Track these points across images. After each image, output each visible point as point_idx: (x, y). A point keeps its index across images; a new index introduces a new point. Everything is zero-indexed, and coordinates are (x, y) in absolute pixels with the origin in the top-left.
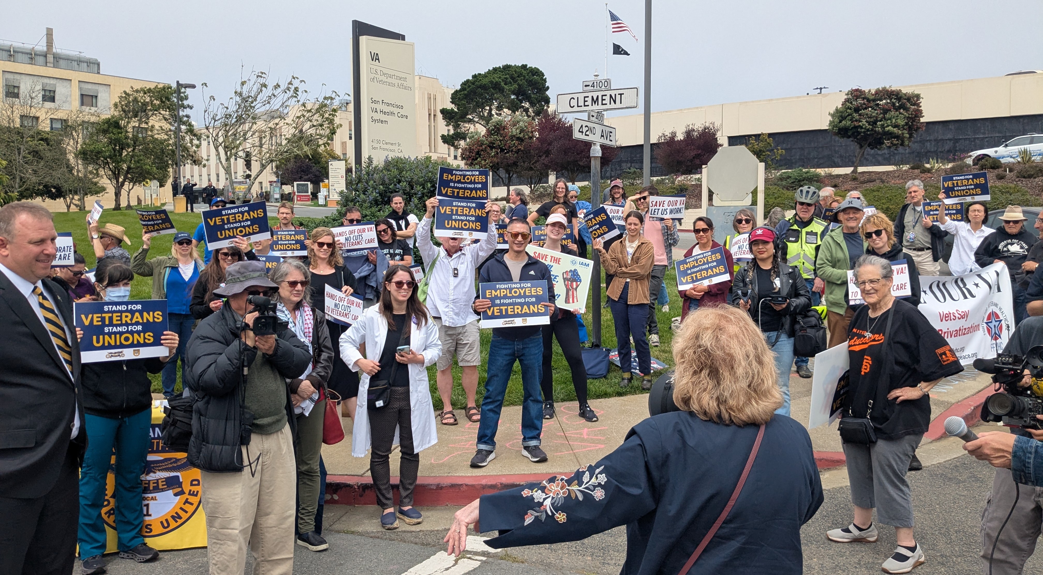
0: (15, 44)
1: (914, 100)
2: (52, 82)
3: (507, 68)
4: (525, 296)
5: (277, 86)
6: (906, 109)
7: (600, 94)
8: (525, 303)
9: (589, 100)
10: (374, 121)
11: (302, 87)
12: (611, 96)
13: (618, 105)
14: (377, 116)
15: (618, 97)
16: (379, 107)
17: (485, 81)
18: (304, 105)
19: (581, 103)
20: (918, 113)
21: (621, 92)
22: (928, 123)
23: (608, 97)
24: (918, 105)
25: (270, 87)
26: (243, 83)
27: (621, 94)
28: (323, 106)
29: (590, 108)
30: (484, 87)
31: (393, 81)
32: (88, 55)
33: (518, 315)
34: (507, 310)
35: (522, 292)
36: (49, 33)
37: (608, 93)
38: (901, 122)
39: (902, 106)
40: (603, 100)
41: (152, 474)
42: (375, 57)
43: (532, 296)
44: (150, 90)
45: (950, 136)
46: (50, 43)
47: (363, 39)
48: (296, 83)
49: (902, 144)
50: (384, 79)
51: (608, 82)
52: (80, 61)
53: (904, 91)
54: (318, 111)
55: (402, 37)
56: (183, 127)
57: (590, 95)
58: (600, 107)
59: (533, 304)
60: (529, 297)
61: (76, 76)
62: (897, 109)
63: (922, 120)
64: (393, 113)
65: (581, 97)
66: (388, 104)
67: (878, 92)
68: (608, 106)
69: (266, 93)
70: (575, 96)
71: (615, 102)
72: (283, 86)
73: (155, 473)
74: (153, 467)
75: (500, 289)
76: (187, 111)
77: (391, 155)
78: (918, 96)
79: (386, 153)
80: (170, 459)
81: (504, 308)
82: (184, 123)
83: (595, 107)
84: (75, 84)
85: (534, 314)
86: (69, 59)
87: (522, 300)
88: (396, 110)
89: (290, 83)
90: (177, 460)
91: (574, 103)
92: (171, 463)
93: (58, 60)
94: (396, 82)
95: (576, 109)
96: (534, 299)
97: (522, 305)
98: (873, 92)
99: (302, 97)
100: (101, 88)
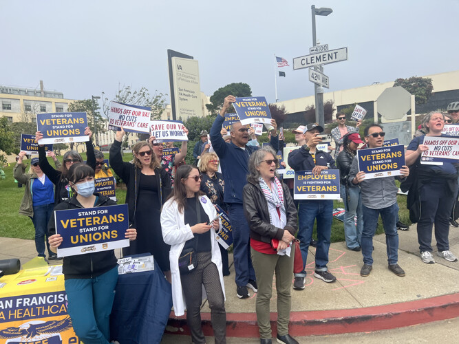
0: (28, 88)
1: (428, 82)
2: (44, 103)
3: (233, 84)
4: (324, 180)
5: (135, 93)
6: (425, 86)
7: (321, 54)
8: (324, 185)
9: (315, 59)
10: (181, 99)
11: (147, 92)
12: (329, 55)
13: (334, 60)
14: (182, 97)
15: (334, 55)
16: (183, 92)
17: (225, 91)
18: (147, 100)
19: (309, 61)
20: (431, 88)
21: (335, 51)
22: (436, 93)
23: (327, 55)
24: (431, 84)
25: (132, 93)
26: (120, 92)
27: (336, 53)
28: (156, 100)
29: (315, 64)
30: (224, 93)
31: (189, 79)
32: (58, 91)
33: (319, 192)
34: (311, 188)
35: (322, 177)
36: (41, 83)
37: (327, 53)
38: (423, 92)
39: (423, 85)
40: (323, 58)
41: (36, 336)
42: (180, 68)
43: (328, 180)
44: (82, 102)
45: (444, 99)
46: (42, 87)
47: (174, 59)
48: (144, 91)
49: (424, 103)
50: (184, 78)
51: (326, 46)
52: (55, 94)
53: (423, 78)
54: (154, 103)
55: (192, 58)
56: (98, 118)
57: (315, 56)
58: (322, 62)
59: (329, 185)
60: (326, 180)
61: (53, 100)
62: (421, 86)
63: (433, 91)
64: (189, 96)
65: (309, 58)
66: (187, 91)
67: (410, 79)
68: (328, 61)
69: (131, 96)
70: (305, 58)
71: (332, 58)
72: (138, 92)
73: (39, 335)
74: (37, 330)
75: (307, 175)
76: (98, 110)
77: (190, 116)
78: (430, 80)
79: (187, 115)
80: (51, 322)
81: (309, 187)
82: (97, 116)
83: (319, 63)
84: (53, 104)
85: (329, 192)
86: (50, 93)
87: (322, 182)
88: (191, 94)
89: (141, 91)
90: (57, 322)
91: (304, 62)
92: (52, 326)
93: (46, 94)
94: (191, 80)
95: (306, 65)
96: (330, 182)
97: (321, 185)
98: (408, 79)
99: (147, 97)
100: (64, 105)
